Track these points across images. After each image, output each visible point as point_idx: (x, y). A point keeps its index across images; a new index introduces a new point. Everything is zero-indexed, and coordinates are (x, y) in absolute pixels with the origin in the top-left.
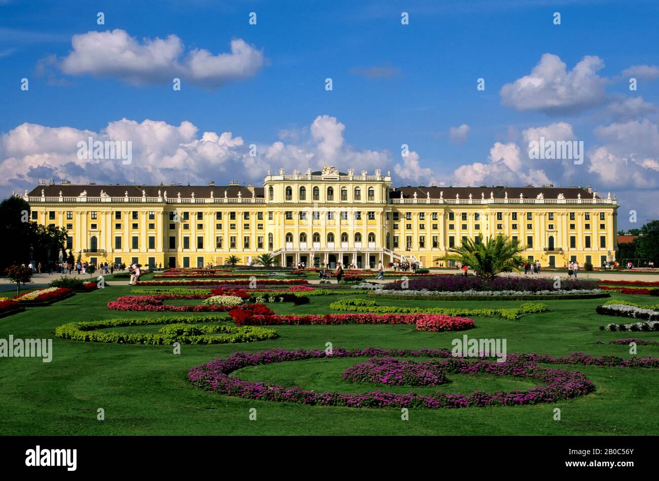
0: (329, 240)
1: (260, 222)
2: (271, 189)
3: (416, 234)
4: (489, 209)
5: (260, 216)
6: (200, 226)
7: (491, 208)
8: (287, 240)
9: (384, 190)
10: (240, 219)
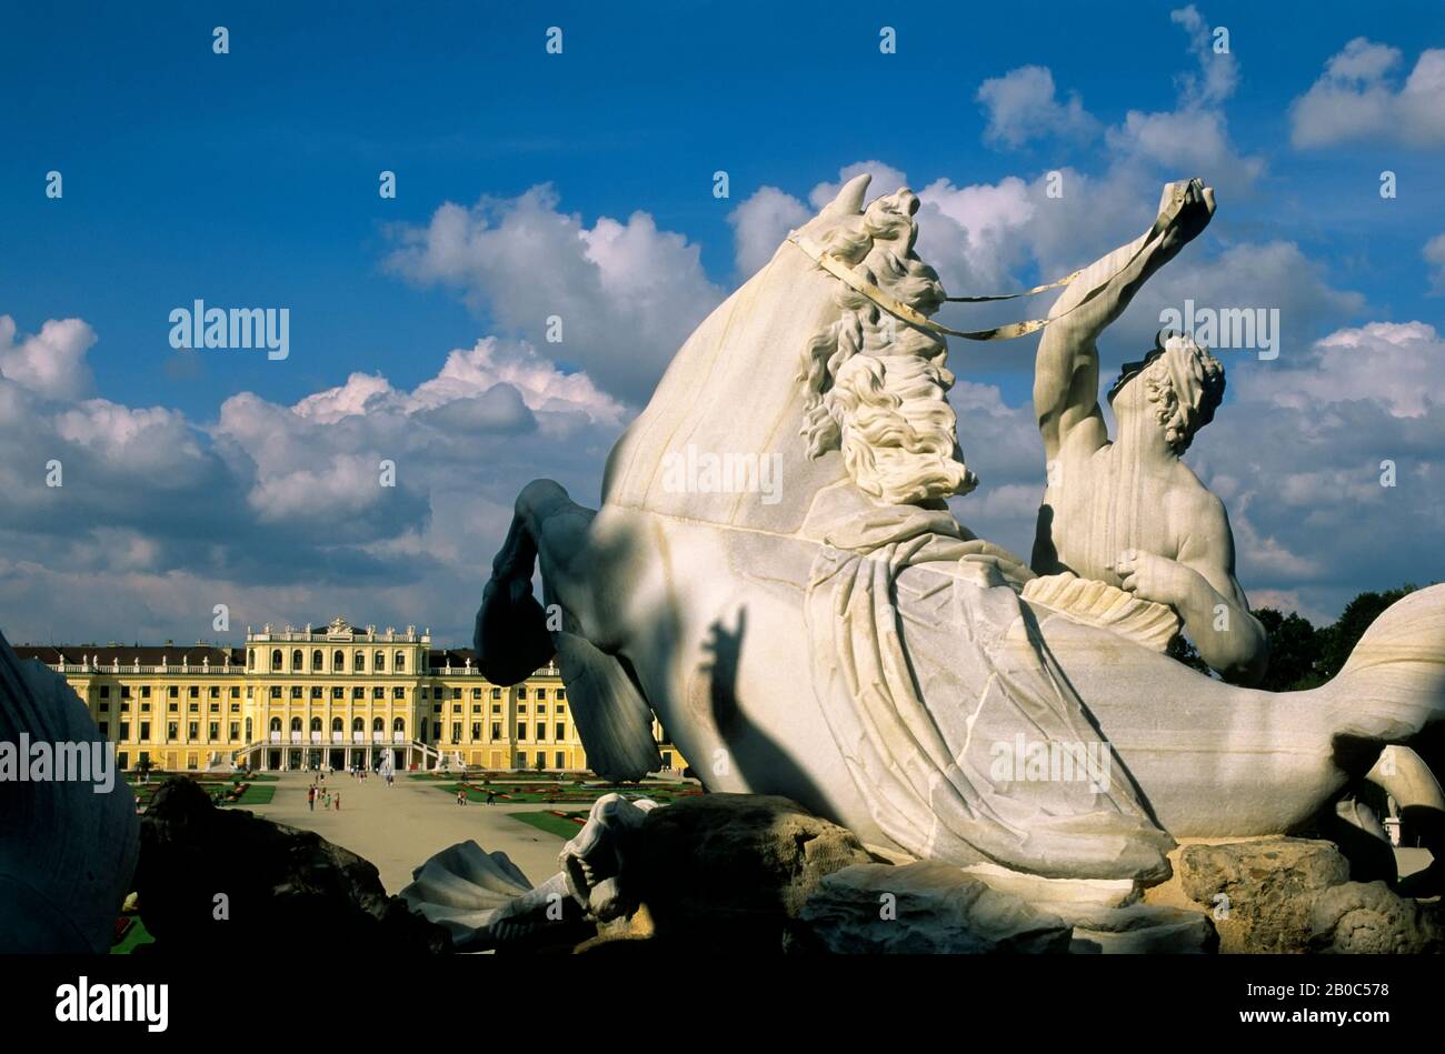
0: (334, 729)
1: (236, 701)
2: (253, 654)
3: (467, 720)
5: (236, 692)
6: (146, 707)
8: (272, 728)
9: (420, 655)
10: (204, 695)
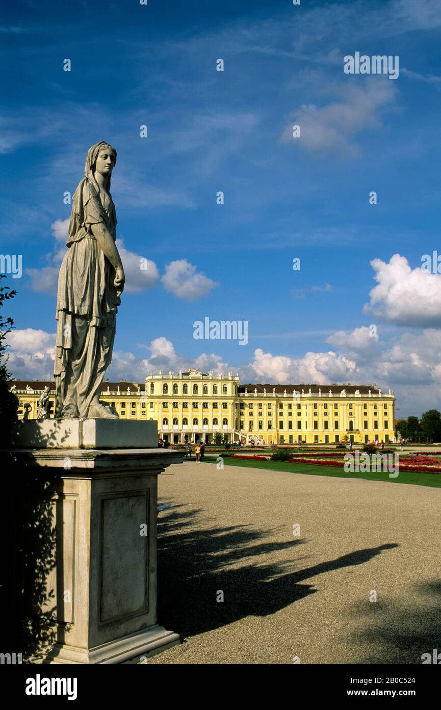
0: (194, 424)
1: (144, 410)
2: (152, 385)
3: (256, 419)
4: (308, 401)
5: (143, 405)
7: (309, 400)
8: (164, 423)
9: (234, 386)
10: (128, 406)
